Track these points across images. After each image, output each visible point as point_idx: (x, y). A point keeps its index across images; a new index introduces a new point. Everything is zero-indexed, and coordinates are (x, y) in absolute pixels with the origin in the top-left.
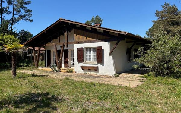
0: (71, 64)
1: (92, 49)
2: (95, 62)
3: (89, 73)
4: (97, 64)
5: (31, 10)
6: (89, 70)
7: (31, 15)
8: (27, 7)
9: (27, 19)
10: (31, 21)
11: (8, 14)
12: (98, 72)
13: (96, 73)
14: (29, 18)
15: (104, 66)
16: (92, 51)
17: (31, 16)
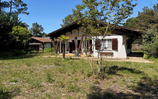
0: (83, 51)
1: (107, 40)
2: (111, 49)
3: (105, 57)
4: (112, 51)
5: (26, 4)
6: (106, 55)
7: (27, 8)
8: (23, 2)
9: (24, 12)
10: (28, 14)
11: (8, 8)
12: (113, 56)
13: (111, 57)
14: (25, 12)
15: (118, 52)
16: (107, 42)
17: (27, 10)
